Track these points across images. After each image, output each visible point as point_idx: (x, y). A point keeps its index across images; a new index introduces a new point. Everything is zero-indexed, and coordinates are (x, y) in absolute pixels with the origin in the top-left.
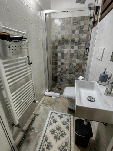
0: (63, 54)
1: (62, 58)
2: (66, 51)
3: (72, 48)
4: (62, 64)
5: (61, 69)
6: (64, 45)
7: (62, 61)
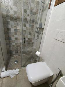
0: (16, 30)
1: (16, 34)
2: (19, 28)
3: (25, 25)
4: (16, 39)
5: (15, 43)
6: (17, 22)
7: (16, 36)
